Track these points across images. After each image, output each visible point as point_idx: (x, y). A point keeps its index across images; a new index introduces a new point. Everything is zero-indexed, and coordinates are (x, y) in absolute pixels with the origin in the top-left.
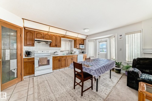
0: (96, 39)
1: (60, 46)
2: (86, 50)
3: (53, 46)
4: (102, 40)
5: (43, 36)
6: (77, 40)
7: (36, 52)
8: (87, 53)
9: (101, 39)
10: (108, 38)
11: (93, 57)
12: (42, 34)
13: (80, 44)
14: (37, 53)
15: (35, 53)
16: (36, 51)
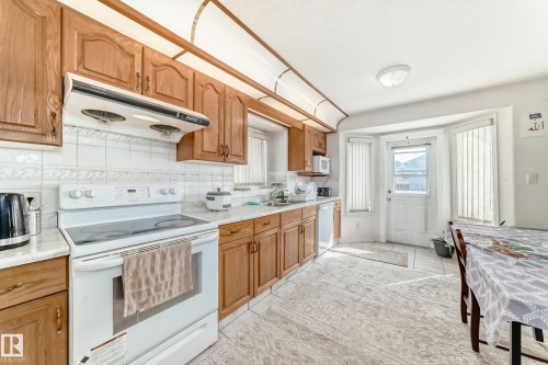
0: (377, 135)
1: (242, 158)
2: (338, 180)
3: (206, 156)
4: (412, 136)
5: (138, 70)
6: (306, 133)
7: (72, 196)
8: (341, 197)
9: (408, 134)
10: (442, 130)
11: (367, 210)
12: (133, 56)
13: (315, 154)
14: (83, 203)
15: (65, 203)
16: (79, 188)
